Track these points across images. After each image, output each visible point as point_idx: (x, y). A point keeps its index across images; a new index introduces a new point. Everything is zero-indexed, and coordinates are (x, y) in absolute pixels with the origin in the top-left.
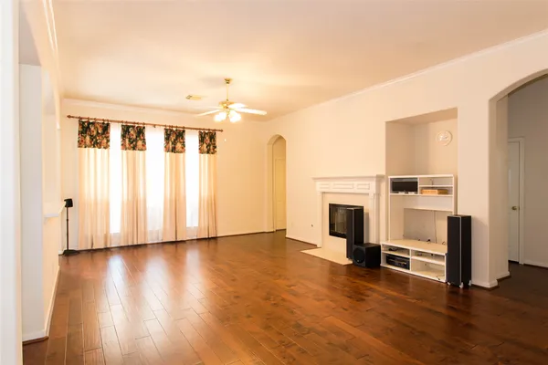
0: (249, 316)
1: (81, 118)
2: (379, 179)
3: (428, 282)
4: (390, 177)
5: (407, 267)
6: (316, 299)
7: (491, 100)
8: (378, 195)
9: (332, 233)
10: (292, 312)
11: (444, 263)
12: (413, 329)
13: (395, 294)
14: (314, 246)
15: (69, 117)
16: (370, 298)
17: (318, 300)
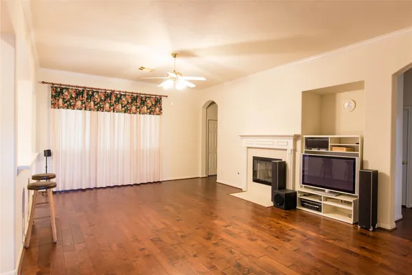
0: (195, 256)
1: (53, 84)
2: (296, 138)
3: (339, 224)
4: (305, 136)
5: (319, 210)
6: (249, 239)
7: (394, 75)
8: (295, 150)
9: (255, 180)
10: (231, 252)
11: (351, 208)
12: (338, 269)
13: (313, 234)
14: (240, 190)
15: (43, 82)
16: (294, 238)
17: (252, 240)
